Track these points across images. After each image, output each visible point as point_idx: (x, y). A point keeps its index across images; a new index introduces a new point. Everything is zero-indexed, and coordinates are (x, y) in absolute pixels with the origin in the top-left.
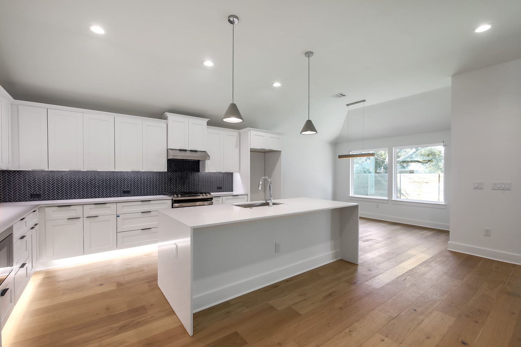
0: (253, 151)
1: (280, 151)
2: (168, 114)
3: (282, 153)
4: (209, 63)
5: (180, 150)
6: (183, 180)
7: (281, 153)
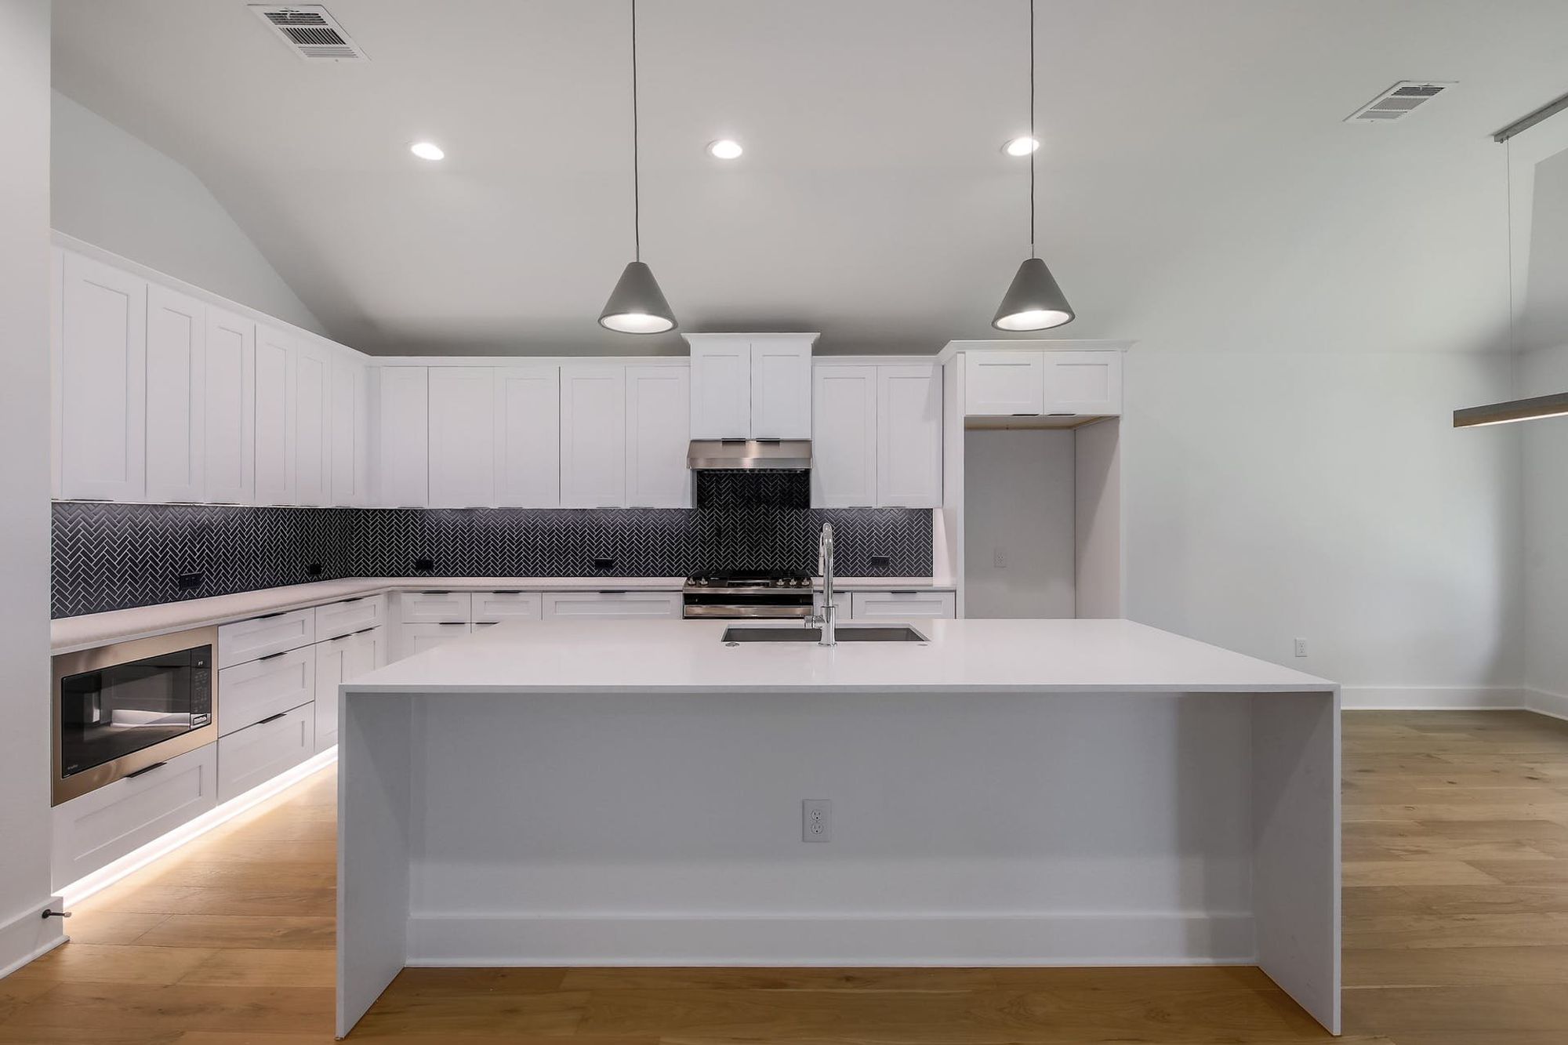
0: (975, 427)
1: (1115, 419)
2: (691, 338)
3: (1123, 426)
4: (727, 149)
5: (726, 442)
6: (755, 534)
7: (1121, 422)
